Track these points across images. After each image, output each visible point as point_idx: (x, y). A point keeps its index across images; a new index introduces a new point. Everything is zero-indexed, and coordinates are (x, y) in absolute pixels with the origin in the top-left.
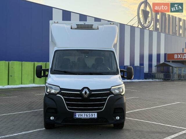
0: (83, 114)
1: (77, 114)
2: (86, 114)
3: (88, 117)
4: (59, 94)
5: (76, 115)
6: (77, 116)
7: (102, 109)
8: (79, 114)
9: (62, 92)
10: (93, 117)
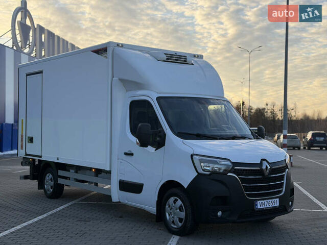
0: (265, 201)
1: (258, 202)
2: (268, 201)
3: (271, 206)
4: (231, 173)
5: (257, 205)
6: (259, 207)
7: (281, 191)
8: (261, 202)
9: (236, 168)
10: (276, 205)
